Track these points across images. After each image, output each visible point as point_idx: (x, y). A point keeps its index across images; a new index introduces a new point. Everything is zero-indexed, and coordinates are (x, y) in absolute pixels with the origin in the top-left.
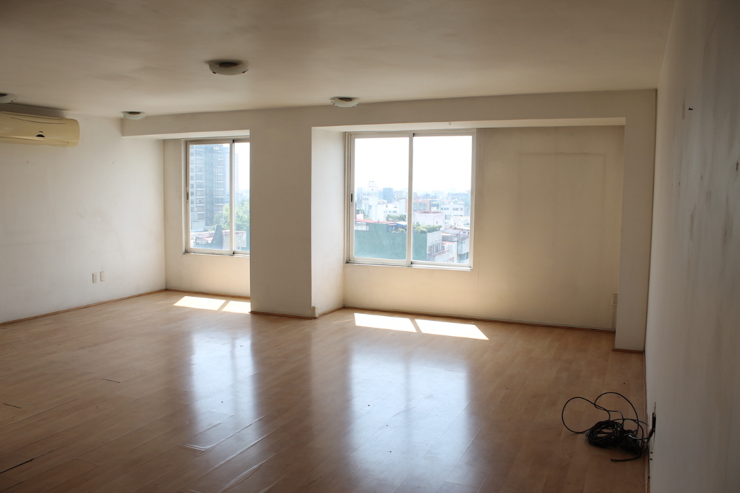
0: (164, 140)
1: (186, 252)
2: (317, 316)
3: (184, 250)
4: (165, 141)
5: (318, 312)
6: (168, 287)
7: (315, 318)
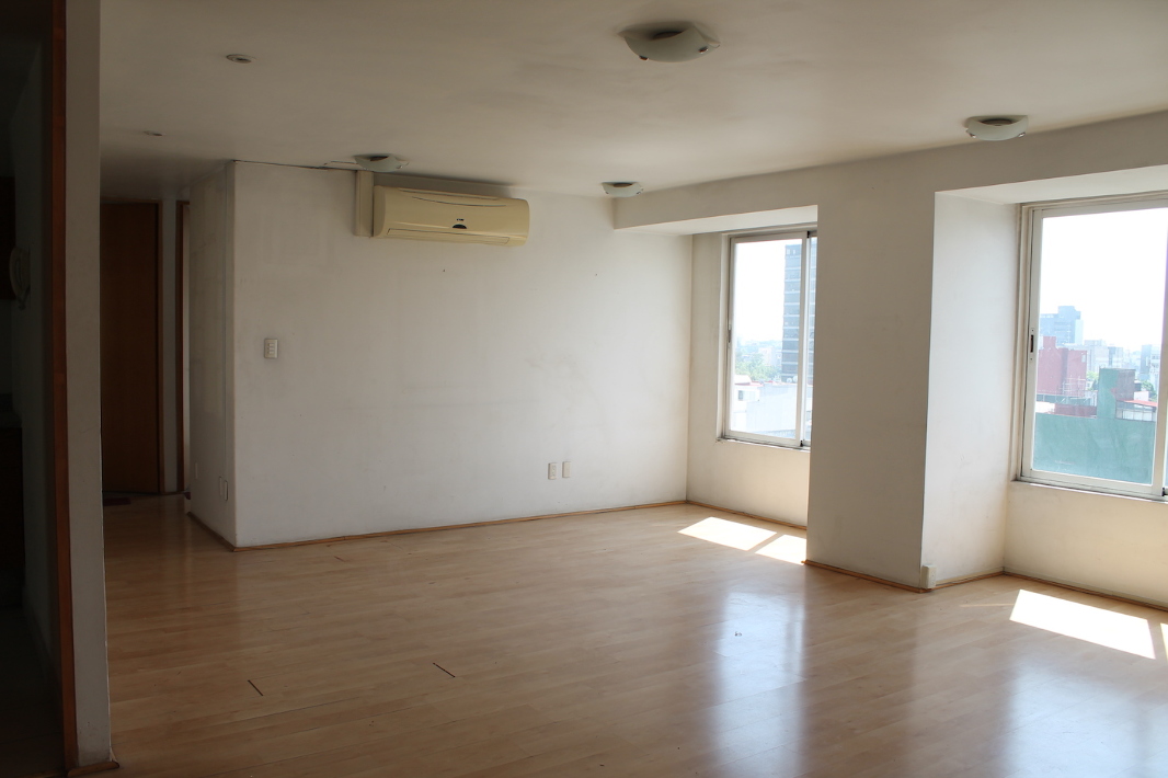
0: (694, 235)
1: (724, 437)
2: (931, 585)
3: (718, 433)
4: (695, 239)
5: (934, 579)
6: (691, 498)
7: (928, 591)
